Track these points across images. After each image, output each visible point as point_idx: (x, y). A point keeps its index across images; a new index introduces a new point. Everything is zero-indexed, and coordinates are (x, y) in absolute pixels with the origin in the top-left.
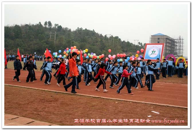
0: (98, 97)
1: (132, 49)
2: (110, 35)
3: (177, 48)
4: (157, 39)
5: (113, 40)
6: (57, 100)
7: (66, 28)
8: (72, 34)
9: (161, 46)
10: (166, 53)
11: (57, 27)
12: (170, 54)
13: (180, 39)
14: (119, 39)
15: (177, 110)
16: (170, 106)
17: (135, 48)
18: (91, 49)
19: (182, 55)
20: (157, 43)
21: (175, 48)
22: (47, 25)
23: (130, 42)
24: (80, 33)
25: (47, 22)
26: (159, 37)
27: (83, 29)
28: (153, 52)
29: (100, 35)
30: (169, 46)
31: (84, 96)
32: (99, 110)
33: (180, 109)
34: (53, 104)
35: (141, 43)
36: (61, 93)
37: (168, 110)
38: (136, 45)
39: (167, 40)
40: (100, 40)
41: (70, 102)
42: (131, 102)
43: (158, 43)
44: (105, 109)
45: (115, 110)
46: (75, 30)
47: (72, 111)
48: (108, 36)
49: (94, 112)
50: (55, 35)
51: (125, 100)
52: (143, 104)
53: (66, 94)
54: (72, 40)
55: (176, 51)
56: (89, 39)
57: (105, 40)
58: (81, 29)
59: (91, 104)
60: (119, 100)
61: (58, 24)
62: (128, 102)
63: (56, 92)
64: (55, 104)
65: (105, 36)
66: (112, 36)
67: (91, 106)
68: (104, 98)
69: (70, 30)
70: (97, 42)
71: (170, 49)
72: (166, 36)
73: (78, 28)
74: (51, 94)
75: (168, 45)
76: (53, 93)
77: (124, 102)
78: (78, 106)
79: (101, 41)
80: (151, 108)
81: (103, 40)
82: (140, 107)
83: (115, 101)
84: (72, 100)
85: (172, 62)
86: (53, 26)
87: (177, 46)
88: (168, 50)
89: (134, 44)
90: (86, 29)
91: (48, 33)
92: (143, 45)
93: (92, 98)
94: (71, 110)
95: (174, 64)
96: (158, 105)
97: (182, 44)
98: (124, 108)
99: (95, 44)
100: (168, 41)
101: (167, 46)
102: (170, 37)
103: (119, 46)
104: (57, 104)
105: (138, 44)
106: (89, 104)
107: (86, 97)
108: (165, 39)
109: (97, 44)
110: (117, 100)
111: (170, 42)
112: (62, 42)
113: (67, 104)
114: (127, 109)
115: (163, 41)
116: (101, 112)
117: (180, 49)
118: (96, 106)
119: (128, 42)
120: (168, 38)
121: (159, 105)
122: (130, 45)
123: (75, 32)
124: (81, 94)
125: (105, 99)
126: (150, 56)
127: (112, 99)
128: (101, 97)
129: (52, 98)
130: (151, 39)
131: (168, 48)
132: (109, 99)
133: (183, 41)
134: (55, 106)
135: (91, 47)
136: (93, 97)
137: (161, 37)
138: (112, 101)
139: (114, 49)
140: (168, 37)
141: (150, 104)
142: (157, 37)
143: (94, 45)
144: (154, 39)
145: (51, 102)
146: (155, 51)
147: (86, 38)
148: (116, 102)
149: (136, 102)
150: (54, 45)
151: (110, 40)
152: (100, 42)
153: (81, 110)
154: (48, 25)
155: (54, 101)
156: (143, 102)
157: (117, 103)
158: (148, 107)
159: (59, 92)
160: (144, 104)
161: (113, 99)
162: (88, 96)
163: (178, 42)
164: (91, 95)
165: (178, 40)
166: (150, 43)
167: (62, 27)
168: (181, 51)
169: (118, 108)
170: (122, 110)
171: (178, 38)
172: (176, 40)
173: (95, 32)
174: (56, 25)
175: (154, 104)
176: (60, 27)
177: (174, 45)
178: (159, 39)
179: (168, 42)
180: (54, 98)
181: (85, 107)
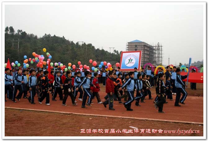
0: (70, 114)
1: (107, 58)
2: (82, 42)
3: (156, 55)
4: (134, 46)
5: (85, 48)
6: (21, 119)
7: (32, 35)
8: (39, 42)
9: (137, 54)
10: (145, 62)
11: (21, 33)
12: (148, 62)
13: (158, 46)
14: (93, 46)
15: (157, 124)
16: (149, 120)
17: (111, 56)
18: (61, 58)
19: (161, 64)
20: (134, 51)
21: (154, 56)
22: (8, 31)
23: (104, 50)
24: (48, 41)
25: (9, 27)
26: (136, 44)
27: (51, 36)
28: (130, 60)
29: (71, 42)
30: (147, 54)
31: (53, 113)
32: (71, 128)
33: (159, 122)
34: (17, 124)
35: (117, 51)
36: (26, 110)
37: (147, 124)
38: (111, 53)
39: (144, 48)
40: (71, 48)
41: (37, 120)
42: (107, 117)
43: (136, 51)
44: (77, 127)
45: (89, 127)
46: (42, 37)
47: (40, 130)
48: (80, 44)
49: (64, 131)
50: (19, 42)
51: (100, 115)
52: (119, 120)
53: (32, 112)
54: (39, 48)
55: (155, 59)
56: (58, 47)
57: (76, 48)
58: (49, 36)
59: (61, 122)
60: (93, 116)
61: (21, 30)
62: (103, 118)
63: (20, 110)
64: (19, 124)
65: (77, 43)
66: (84, 43)
67: (61, 124)
68: (76, 115)
69: (36, 37)
70: (68, 50)
71: (148, 57)
72: (143, 43)
73: (46, 34)
74: (14, 112)
75: (146, 52)
76: (16, 110)
77: (99, 118)
78: (47, 125)
79: (73, 49)
80: (129, 123)
81: (75, 48)
82: (117, 122)
83: (88, 117)
84: (39, 118)
85: (151, 71)
86: (16, 32)
87: (155, 53)
88: (147, 58)
89: (109, 52)
90: (55, 36)
91: (10, 41)
92: (119, 53)
93: (63, 115)
94: (38, 130)
95: (152, 73)
96: (136, 119)
97: (160, 52)
98: (99, 125)
99: (66, 53)
100: (146, 48)
101: (145, 54)
102: (147, 44)
103: (93, 55)
104: (21, 124)
105: (114, 52)
106: (59, 122)
107: (55, 114)
108: (143, 46)
109: (68, 52)
110: (91, 116)
111: (148, 49)
112: (27, 51)
113: (33, 123)
114: (103, 125)
115: (140, 48)
116: (73, 131)
117: (159, 57)
118: (67, 124)
119: (103, 50)
120: (146, 45)
121: (138, 120)
122: (105, 53)
123: (42, 39)
124: (50, 111)
125: (78, 115)
126: (127, 65)
127: (85, 115)
128: (73, 113)
129: (14, 116)
130: (128, 46)
131: (146, 56)
132: (82, 115)
133: (161, 48)
134: (19, 126)
135: (61, 56)
136: (63, 113)
137: (138, 44)
138: (85, 117)
139: (87, 58)
140: (146, 43)
141: (128, 118)
142: (134, 44)
143: (64, 54)
144: (131, 46)
145: (13, 121)
146: (132, 60)
147: (55, 46)
148: (90, 118)
149: (112, 117)
150: (17, 54)
151: (83, 48)
152: (71, 50)
153: (49, 129)
154: (10, 31)
155: (18, 120)
156: (120, 117)
157: (92, 120)
158: (125, 122)
159: (24, 109)
160: (121, 119)
161: (87, 114)
162: (58, 113)
163: (156, 49)
164: (61, 111)
165: (156, 47)
166: (127, 51)
167: (26, 34)
168: (160, 59)
169: (92, 125)
170: (97, 127)
171: (157, 45)
172: (154, 48)
173: (65, 39)
174: (19, 31)
175: (132, 119)
176: (24, 34)
177: (153, 53)
178: (136, 46)
179: (146, 50)
180: (18, 117)
181: (54, 125)
